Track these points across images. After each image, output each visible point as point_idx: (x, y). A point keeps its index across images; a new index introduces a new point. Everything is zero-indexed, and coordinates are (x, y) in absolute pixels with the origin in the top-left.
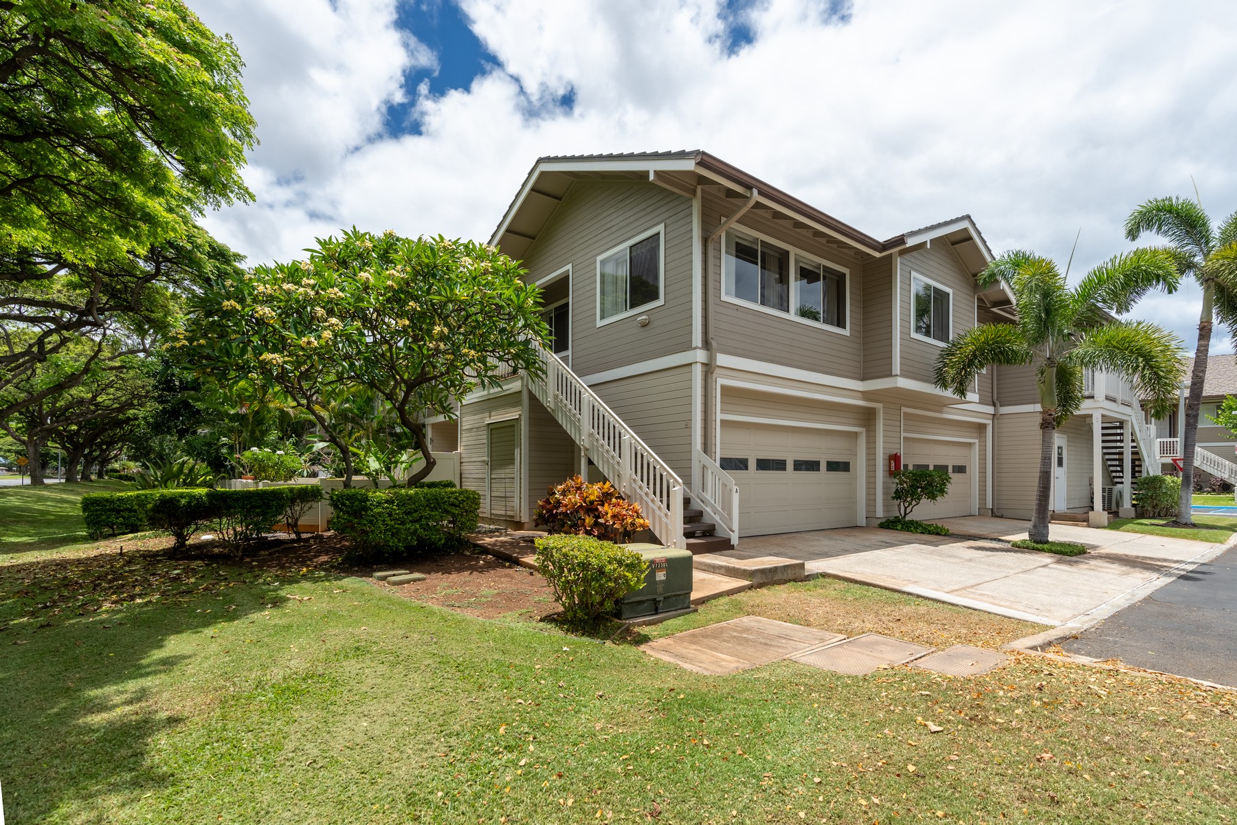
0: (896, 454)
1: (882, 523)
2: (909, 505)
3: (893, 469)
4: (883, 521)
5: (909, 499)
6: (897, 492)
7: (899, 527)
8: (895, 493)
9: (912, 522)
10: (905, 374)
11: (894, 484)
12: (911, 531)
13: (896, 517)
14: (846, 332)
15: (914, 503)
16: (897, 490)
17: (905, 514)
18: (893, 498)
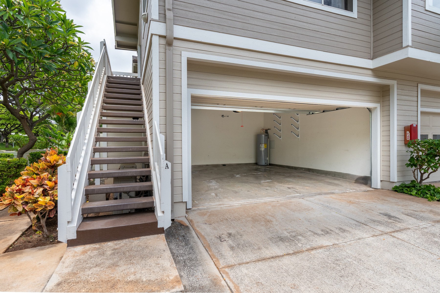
0: (411, 126)
1: (396, 187)
2: (424, 173)
3: (408, 138)
4: (398, 185)
5: (424, 167)
6: (412, 159)
7: (414, 192)
8: (410, 160)
9: (428, 188)
10: (417, 45)
11: (408, 153)
12: (427, 198)
13: (412, 181)
14: (354, 14)
15: (430, 170)
16: (412, 158)
17: (422, 180)
18: (408, 165)
